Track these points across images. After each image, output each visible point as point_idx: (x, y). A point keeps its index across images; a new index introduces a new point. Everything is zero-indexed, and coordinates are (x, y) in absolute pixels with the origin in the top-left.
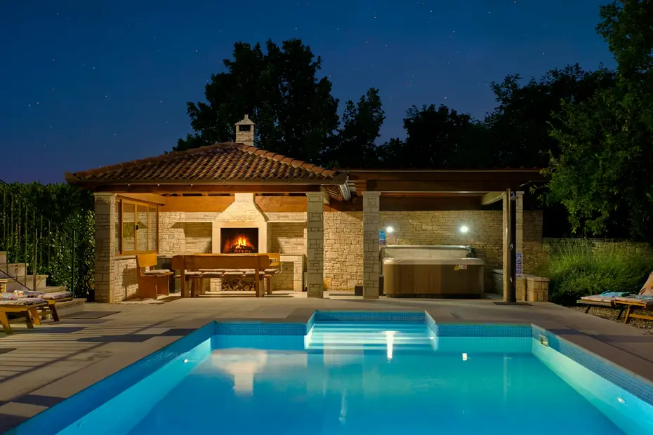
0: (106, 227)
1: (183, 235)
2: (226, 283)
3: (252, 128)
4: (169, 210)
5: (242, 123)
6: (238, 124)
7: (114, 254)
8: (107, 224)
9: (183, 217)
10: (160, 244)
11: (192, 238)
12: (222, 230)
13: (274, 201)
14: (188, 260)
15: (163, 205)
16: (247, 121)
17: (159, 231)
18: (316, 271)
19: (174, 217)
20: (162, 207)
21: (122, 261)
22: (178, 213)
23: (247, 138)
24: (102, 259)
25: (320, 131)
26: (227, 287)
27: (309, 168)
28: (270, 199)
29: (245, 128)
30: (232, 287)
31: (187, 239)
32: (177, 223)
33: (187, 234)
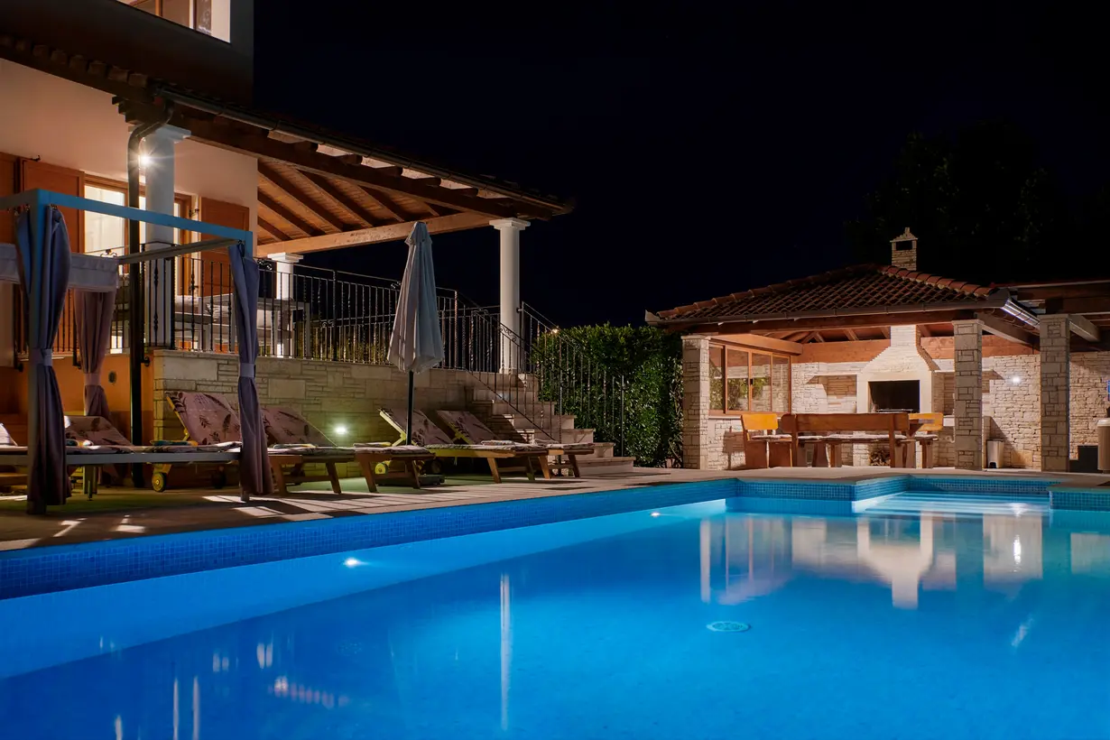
0: (695, 378)
1: (823, 393)
2: (877, 456)
3: (914, 245)
4: (805, 361)
5: (901, 239)
6: (894, 241)
7: (706, 412)
8: (696, 374)
9: (823, 369)
10: (793, 404)
11: (835, 397)
12: (872, 384)
13: (947, 343)
14: (801, 419)
15: (798, 355)
16: (908, 236)
17: (793, 388)
18: (967, 433)
19: (810, 369)
20: (796, 357)
21: (721, 421)
22: (815, 365)
23: (907, 259)
24: (690, 417)
25: (1024, 240)
26: (878, 461)
27: (958, 287)
28: (941, 341)
29: (905, 246)
30: (883, 460)
31: (830, 397)
32: (815, 377)
33: (828, 390)
